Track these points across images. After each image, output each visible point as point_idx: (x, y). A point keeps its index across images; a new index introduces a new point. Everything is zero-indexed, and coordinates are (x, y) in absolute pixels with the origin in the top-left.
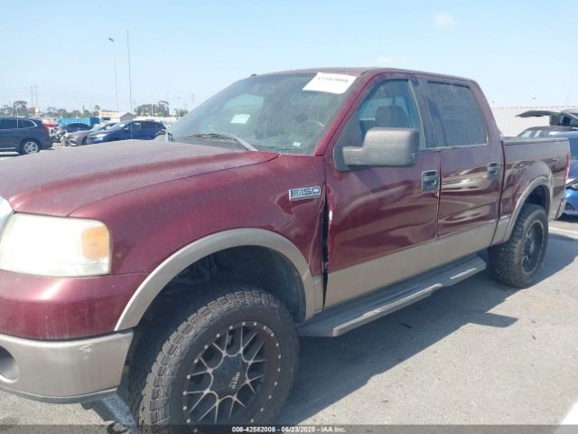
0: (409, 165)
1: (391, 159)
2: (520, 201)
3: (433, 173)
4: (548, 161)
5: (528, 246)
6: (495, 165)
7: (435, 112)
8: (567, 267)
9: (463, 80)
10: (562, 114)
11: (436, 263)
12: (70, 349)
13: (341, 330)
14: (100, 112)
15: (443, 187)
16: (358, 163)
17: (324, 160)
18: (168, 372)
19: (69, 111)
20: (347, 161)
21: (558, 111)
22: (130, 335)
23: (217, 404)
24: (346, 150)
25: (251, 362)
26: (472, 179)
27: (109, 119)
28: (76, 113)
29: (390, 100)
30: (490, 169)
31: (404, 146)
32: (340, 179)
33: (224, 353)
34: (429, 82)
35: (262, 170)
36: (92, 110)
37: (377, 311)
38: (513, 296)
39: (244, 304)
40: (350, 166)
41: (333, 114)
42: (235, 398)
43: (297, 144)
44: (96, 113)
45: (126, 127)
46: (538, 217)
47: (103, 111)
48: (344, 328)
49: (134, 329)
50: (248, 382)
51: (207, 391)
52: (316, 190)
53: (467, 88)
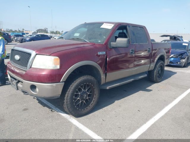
0: (127, 47)
1: (123, 46)
2: (156, 59)
3: (133, 50)
4: (165, 49)
5: (159, 71)
6: (150, 49)
7: (134, 34)
8: (169, 78)
9: (142, 26)
10: (173, 36)
11: (134, 74)
12: (51, 85)
13: (109, 88)
14: (24, 31)
15: (136, 55)
16: (115, 46)
17: (106, 45)
18: (71, 91)
19: (13, 30)
20: (112, 46)
21: (173, 35)
22: (64, 83)
23: (80, 102)
24: (112, 43)
25: (89, 93)
26: (144, 53)
27: (28, 33)
28: (16, 31)
29: (122, 30)
30: (148, 50)
31: (126, 42)
32: (110, 50)
33: (83, 90)
34: (133, 26)
35: (92, 47)
36: (21, 30)
37: (118, 84)
38: (154, 85)
39: (88, 78)
40: (113, 47)
41: (108, 34)
42: (84, 101)
43: (99, 41)
44: (23, 31)
45: (36, 36)
46: (162, 63)
47: (25, 31)
48: (110, 87)
49: (64, 82)
50: (88, 98)
51: (78, 98)
52: (104, 53)
53: (143, 28)
